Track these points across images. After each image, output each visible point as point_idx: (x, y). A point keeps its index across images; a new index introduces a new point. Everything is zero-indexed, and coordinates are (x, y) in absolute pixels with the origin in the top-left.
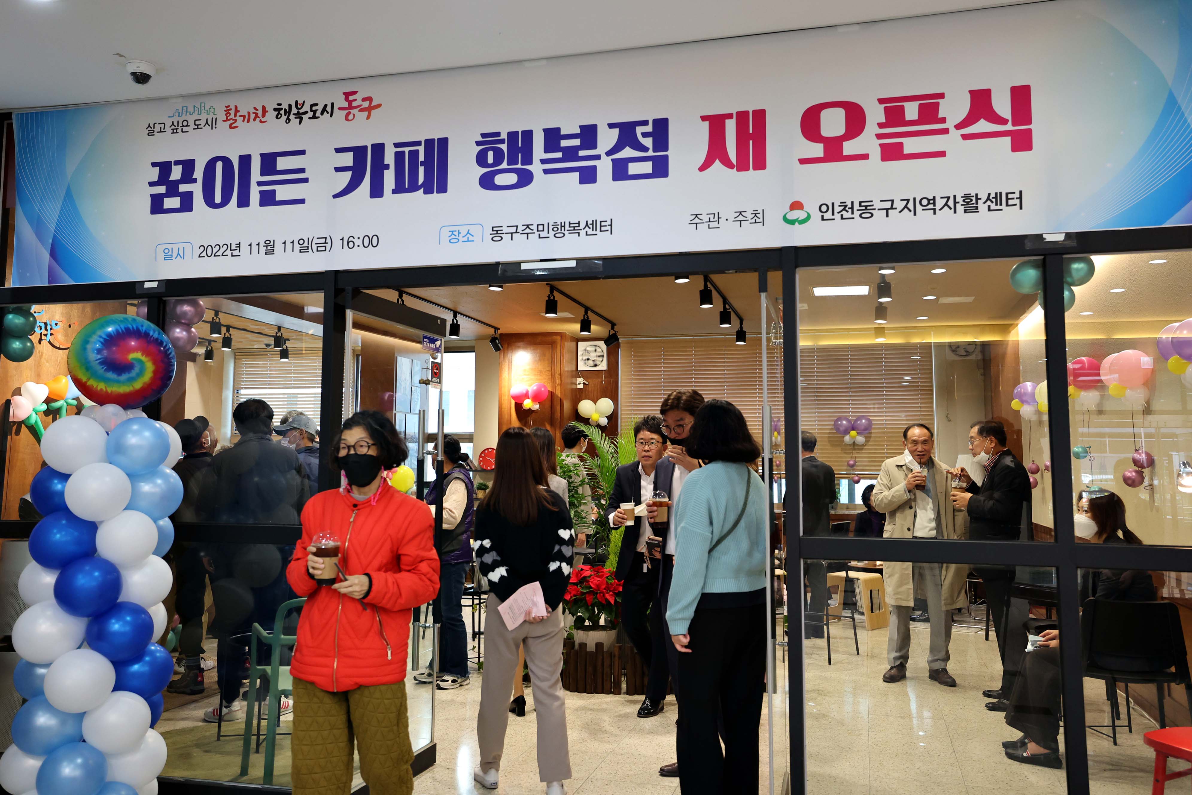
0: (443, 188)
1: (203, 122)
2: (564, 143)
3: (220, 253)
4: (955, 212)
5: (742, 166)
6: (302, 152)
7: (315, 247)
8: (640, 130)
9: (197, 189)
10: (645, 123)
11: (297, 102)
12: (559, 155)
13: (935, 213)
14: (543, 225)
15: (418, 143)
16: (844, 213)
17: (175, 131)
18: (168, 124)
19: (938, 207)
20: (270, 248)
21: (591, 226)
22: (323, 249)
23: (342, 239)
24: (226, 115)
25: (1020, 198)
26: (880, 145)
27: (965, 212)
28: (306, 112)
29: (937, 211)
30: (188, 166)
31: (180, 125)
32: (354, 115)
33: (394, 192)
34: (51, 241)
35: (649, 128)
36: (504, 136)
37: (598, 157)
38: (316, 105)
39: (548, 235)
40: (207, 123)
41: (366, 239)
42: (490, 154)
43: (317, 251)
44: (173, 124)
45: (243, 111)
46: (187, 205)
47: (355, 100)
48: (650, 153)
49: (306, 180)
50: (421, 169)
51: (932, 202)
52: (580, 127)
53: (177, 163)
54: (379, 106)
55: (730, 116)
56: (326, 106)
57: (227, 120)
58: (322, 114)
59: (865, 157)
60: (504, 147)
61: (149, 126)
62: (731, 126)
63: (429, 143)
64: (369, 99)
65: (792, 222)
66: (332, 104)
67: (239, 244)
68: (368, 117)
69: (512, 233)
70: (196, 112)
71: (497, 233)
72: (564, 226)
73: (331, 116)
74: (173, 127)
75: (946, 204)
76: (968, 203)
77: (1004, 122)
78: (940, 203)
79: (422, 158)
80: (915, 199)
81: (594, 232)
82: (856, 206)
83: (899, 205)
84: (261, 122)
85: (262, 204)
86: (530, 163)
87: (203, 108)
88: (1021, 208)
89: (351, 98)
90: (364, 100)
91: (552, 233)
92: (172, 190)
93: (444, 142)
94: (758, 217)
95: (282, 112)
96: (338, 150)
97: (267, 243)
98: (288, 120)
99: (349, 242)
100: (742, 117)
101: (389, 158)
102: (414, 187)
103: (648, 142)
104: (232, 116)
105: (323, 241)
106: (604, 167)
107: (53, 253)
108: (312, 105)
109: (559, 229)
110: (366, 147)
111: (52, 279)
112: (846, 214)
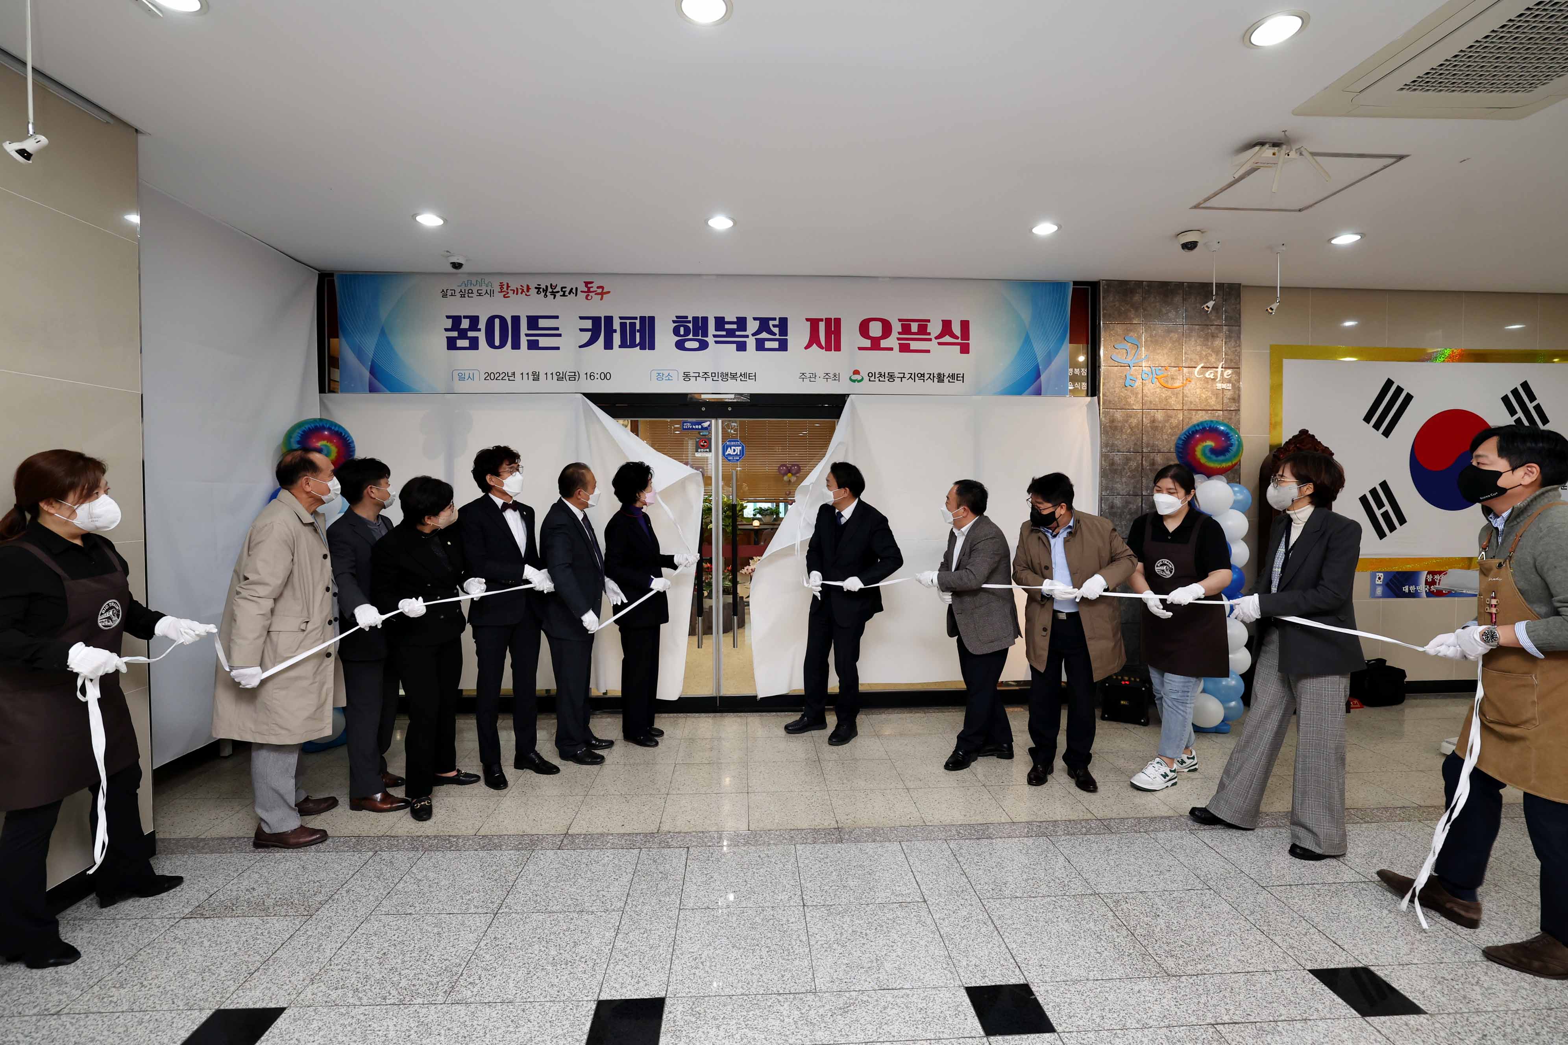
0: (652, 347)
1: (484, 292)
2: (727, 326)
3: (500, 378)
4: (933, 382)
5: (828, 349)
6: (557, 317)
7: (567, 378)
8: (771, 323)
9: (481, 336)
10: (774, 319)
11: (551, 285)
12: (724, 333)
13: (924, 382)
14: (715, 373)
15: (636, 318)
17: (463, 296)
18: (458, 290)
19: (925, 379)
20: (536, 377)
21: (743, 376)
22: (574, 379)
23: (586, 374)
24: (500, 288)
25: (963, 377)
26: (899, 344)
27: (938, 382)
28: (558, 292)
30: (474, 320)
31: (467, 292)
32: (592, 296)
33: (620, 347)
34: (370, 363)
35: (777, 322)
36: (690, 319)
37: (747, 336)
38: (565, 287)
39: (718, 379)
40: (487, 292)
41: (603, 375)
42: (682, 329)
43: (570, 380)
44: (461, 291)
45: (513, 286)
46: (474, 345)
47: (592, 287)
48: (777, 337)
49: (560, 335)
50: (638, 335)
51: (923, 376)
52: (737, 318)
53: (465, 317)
54: (609, 292)
55: (821, 320)
56: (572, 289)
57: (501, 292)
58: (569, 294)
59: (891, 349)
60: (690, 325)
61: (443, 291)
62: (822, 326)
63: (643, 319)
64: (602, 287)
65: (854, 381)
66: (577, 288)
67: (514, 373)
68: (601, 299)
69: (696, 377)
70: (478, 285)
71: (687, 376)
72: (728, 375)
73: (576, 296)
74: (461, 293)
75: (929, 377)
77: (957, 338)
78: (927, 376)
79: (638, 327)
80: (915, 374)
81: (745, 379)
82: (886, 375)
83: (907, 376)
84: (526, 295)
85: (529, 348)
86: (707, 336)
87: (483, 282)
88: (963, 382)
89: (589, 285)
90: (598, 288)
91: (720, 378)
92: (463, 335)
93: (652, 319)
94: (836, 377)
95: (541, 290)
96: (581, 318)
97: (534, 374)
98: (546, 296)
99: (591, 376)
100: (828, 321)
101: (616, 325)
102: (633, 345)
103: (776, 330)
104: (505, 289)
105: (573, 374)
106: (751, 342)
107: (372, 372)
108: (562, 288)
109: (725, 376)
110: (601, 318)
111: (372, 389)
112: (881, 379)
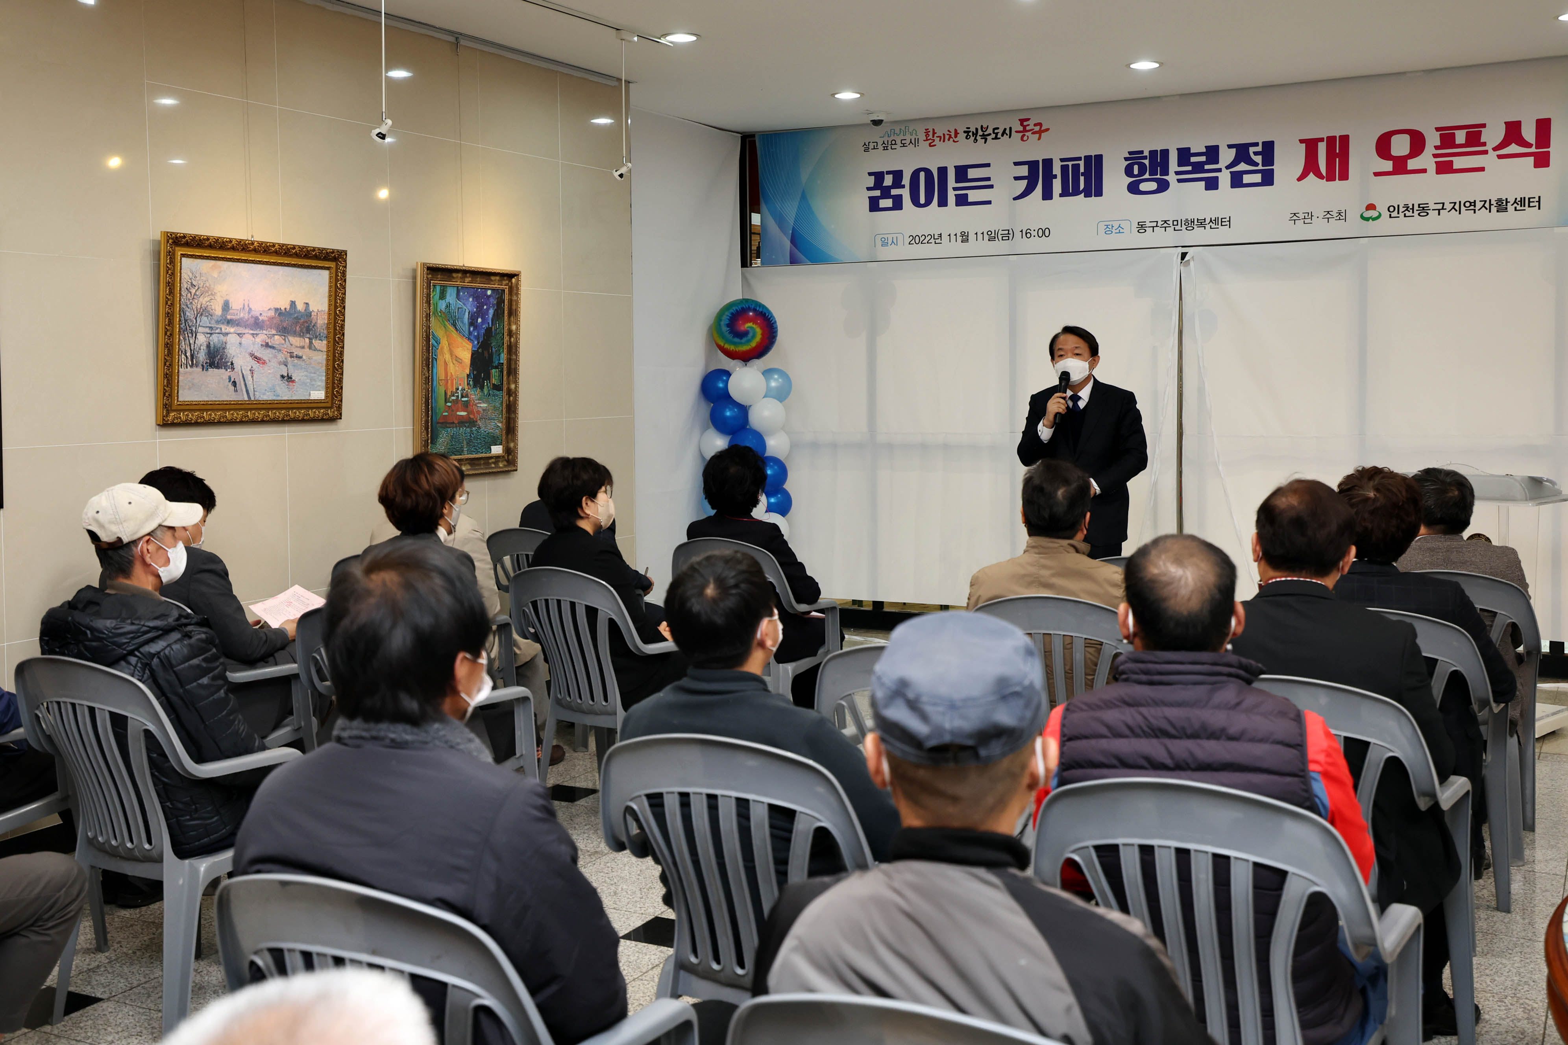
0: (1099, 193)
1: (908, 142)
2: (1193, 159)
3: (925, 241)
4: (1490, 212)
5: (1330, 177)
6: (988, 165)
7: (1000, 237)
8: (1252, 150)
9: (905, 193)
10: (1256, 144)
11: (982, 126)
12: (1189, 168)
13: (1475, 212)
14: (1177, 221)
15: (1079, 159)
16: (1406, 212)
17: (885, 149)
18: (880, 142)
19: (1477, 208)
20: (965, 238)
21: (1214, 222)
22: (1007, 238)
23: (1022, 231)
24: (926, 136)
25: (1539, 202)
26: (1436, 162)
27: (1498, 211)
28: (990, 134)
29: (1477, 211)
30: (898, 175)
31: (890, 143)
32: (1028, 136)
33: (1061, 195)
34: (791, 232)
35: (1259, 149)
36: (1146, 153)
37: (1220, 170)
38: (998, 128)
39: (1181, 229)
40: (911, 142)
41: (1040, 231)
42: (1136, 168)
43: (1002, 240)
44: (884, 143)
45: (940, 132)
46: (898, 204)
47: (1029, 125)
48: (1260, 167)
49: (991, 187)
50: (1082, 179)
51: (1473, 204)
52: (1206, 147)
53: (888, 173)
54: (1047, 130)
55: (1322, 140)
56: (1005, 129)
57: (927, 140)
58: (1002, 135)
59: (1424, 171)
60: (1147, 162)
61: (865, 144)
62: (1322, 148)
63: (1088, 158)
64: (1040, 124)
65: (1367, 219)
66: (1010, 128)
67: (941, 234)
68: (1039, 139)
69: (1153, 227)
70: (902, 133)
71: (1142, 227)
72: (1194, 222)
73: (1010, 137)
74: (884, 145)
75: (1484, 206)
76: (1500, 205)
77: (1530, 145)
78: (1479, 205)
79: (1082, 170)
80: (1460, 202)
81: (1217, 226)
82: (1416, 207)
83: (1448, 206)
84: (954, 141)
85: (957, 204)
86: (1167, 174)
87: (907, 130)
88: (1539, 209)
89: (1025, 123)
90: (1035, 125)
91: (1184, 227)
92: (886, 194)
93: (1099, 158)
94: (1341, 215)
95: (971, 134)
96: (1016, 164)
97: (963, 234)
98: (976, 140)
99: (1027, 234)
100: (1331, 140)
101: (1057, 170)
102: (1076, 192)
103: (1258, 159)
104: (931, 137)
105: (1007, 232)
106: (1225, 178)
107: (793, 241)
108: (994, 129)
109: (1190, 224)
110: (1038, 161)
111: (794, 261)
112: (1407, 213)
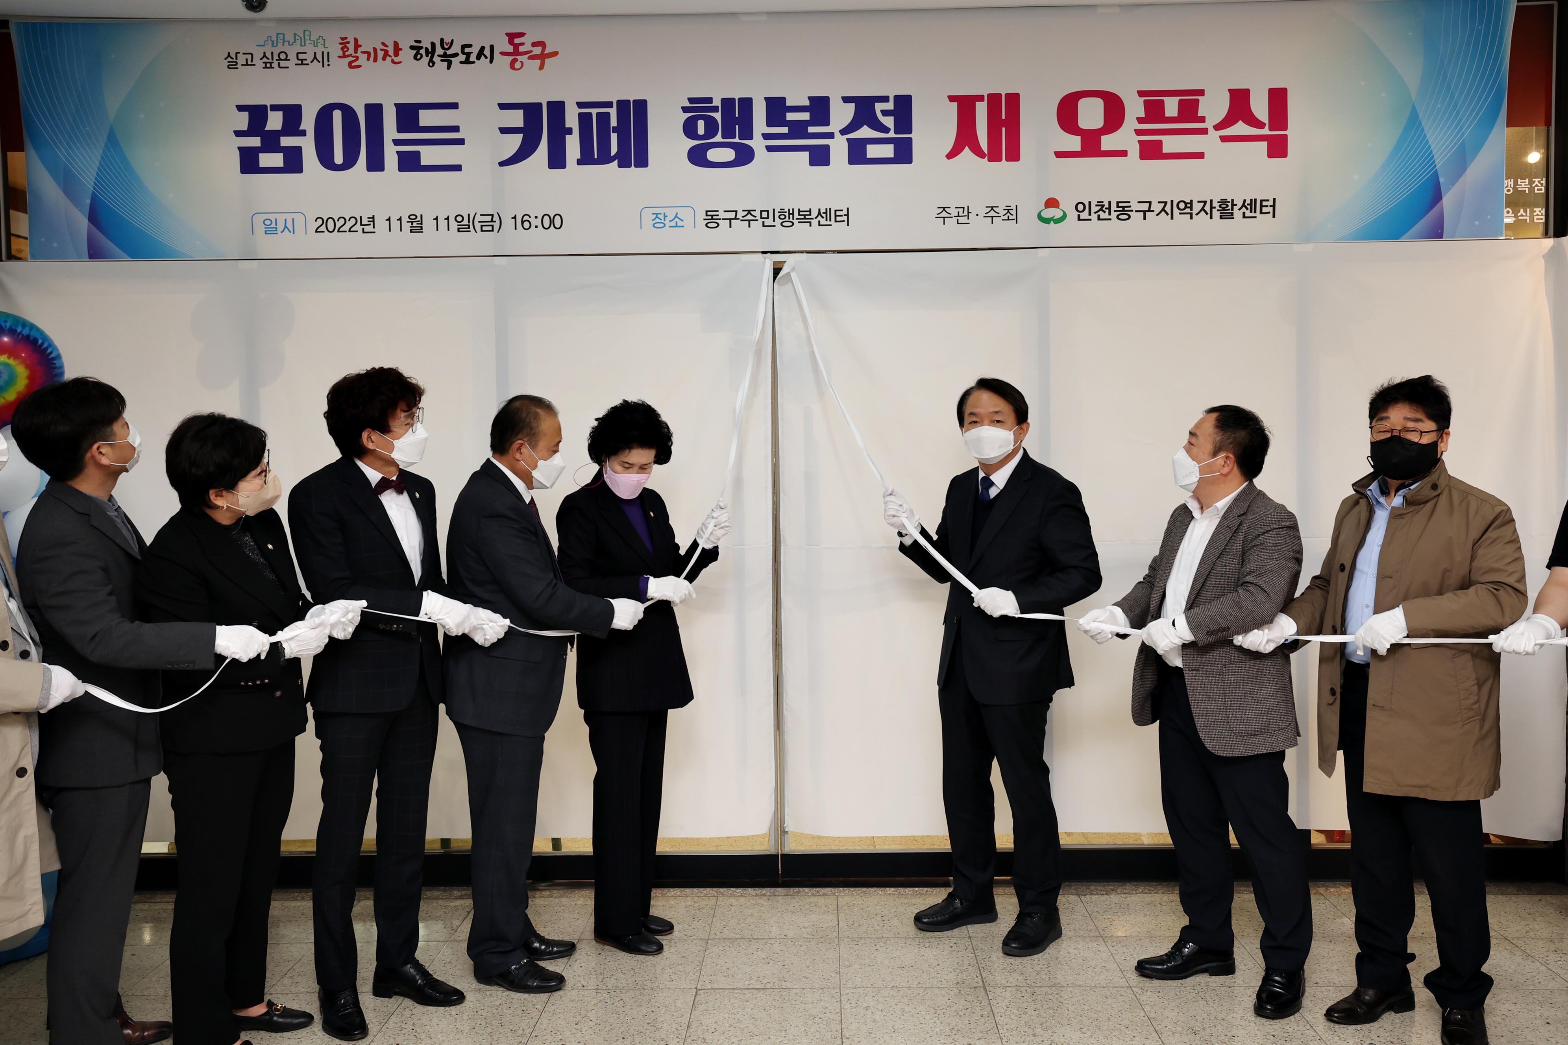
0: (643, 161)
1: (309, 57)
2: (790, 116)
3: (346, 228)
4: (1211, 218)
5: (994, 156)
6: (454, 106)
7: (478, 226)
8: (879, 107)
9: (307, 145)
10: (885, 99)
11: (442, 40)
12: (785, 130)
13: (1191, 218)
14: (768, 211)
15: (609, 104)
16: (1101, 213)
17: (268, 66)
18: (258, 55)
19: (1195, 211)
20: (416, 225)
21: (824, 215)
22: (490, 228)
23: (515, 218)
24: (342, 49)
25: (1274, 206)
26: (1139, 141)
27: (1221, 218)
28: (456, 55)
29: (1194, 215)
30: (292, 114)
31: (276, 57)
32: (522, 62)
33: (580, 162)
34: (88, 201)
35: (890, 106)
36: (717, 102)
37: (831, 136)
38: (470, 46)
39: (773, 224)
40: (315, 57)
41: (546, 219)
42: (701, 124)
43: (482, 231)
44: (265, 56)
45: (366, 46)
46: (293, 163)
47: (523, 44)
48: (892, 134)
49: (461, 142)
50: (614, 137)
51: (1189, 205)
52: (809, 98)
53: (275, 108)
54: (555, 54)
55: (980, 98)
56: (483, 48)
57: (344, 56)
58: (478, 58)
59: (1124, 153)
60: (718, 116)
61: (229, 55)
62: (981, 110)
63: (623, 105)
64: (542, 44)
65: (1046, 221)
66: (492, 47)
67: (373, 217)
68: (541, 67)
69: (730, 219)
70: (298, 42)
71: (712, 219)
72: (793, 214)
73: (491, 62)
74: (265, 60)
75: (1203, 209)
76: (1224, 209)
77: (1261, 125)
78: (1197, 207)
79: (614, 123)
80: (1172, 202)
81: (828, 223)
82: (1114, 207)
83: (1157, 207)
84: (393, 61)
85: (402, 168)
86: (751, 137)
87: (307, 38)
88: (1274, 217)
89: (517, 41)
90: (534, 44)
91: (778, 222)
92: (271, 143)
93: (641, 106)
94: (1010, 213)
95: (422, 51)
96: (503, 106)
97: (412, 218)
98: (432, 63)
99: (524, 222)
100: (994, 100)
101: (572, 120)
102: (605, 158)
103: (889, 122)
104: (351, 51)
105: (489, 218)
106: (839, 148)
107: (93, 218)
108: (464, 47)
109: (787, 217)
110: (540, 104)
111: (95, 253)
112: (1103, 215)
